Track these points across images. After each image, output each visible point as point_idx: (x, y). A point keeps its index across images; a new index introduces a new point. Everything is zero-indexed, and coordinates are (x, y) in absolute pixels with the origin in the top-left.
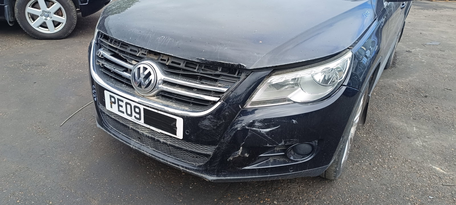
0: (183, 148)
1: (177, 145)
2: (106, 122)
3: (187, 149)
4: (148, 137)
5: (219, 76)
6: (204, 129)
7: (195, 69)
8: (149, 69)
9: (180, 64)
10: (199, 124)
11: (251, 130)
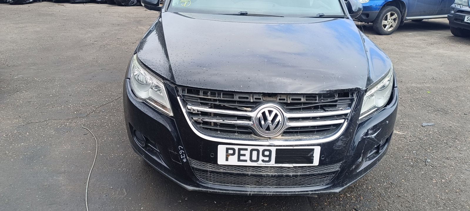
0: (315, 174)
1: (308, 173)
2: (203, 180)
3: (318, 172)
4: (275, 176)
5: (336, 101)
6: (338, 149)
7: (316, 100)
8: (275, 112)
9: (300, 100)
10: (334, 147)
11: (367, 138)
